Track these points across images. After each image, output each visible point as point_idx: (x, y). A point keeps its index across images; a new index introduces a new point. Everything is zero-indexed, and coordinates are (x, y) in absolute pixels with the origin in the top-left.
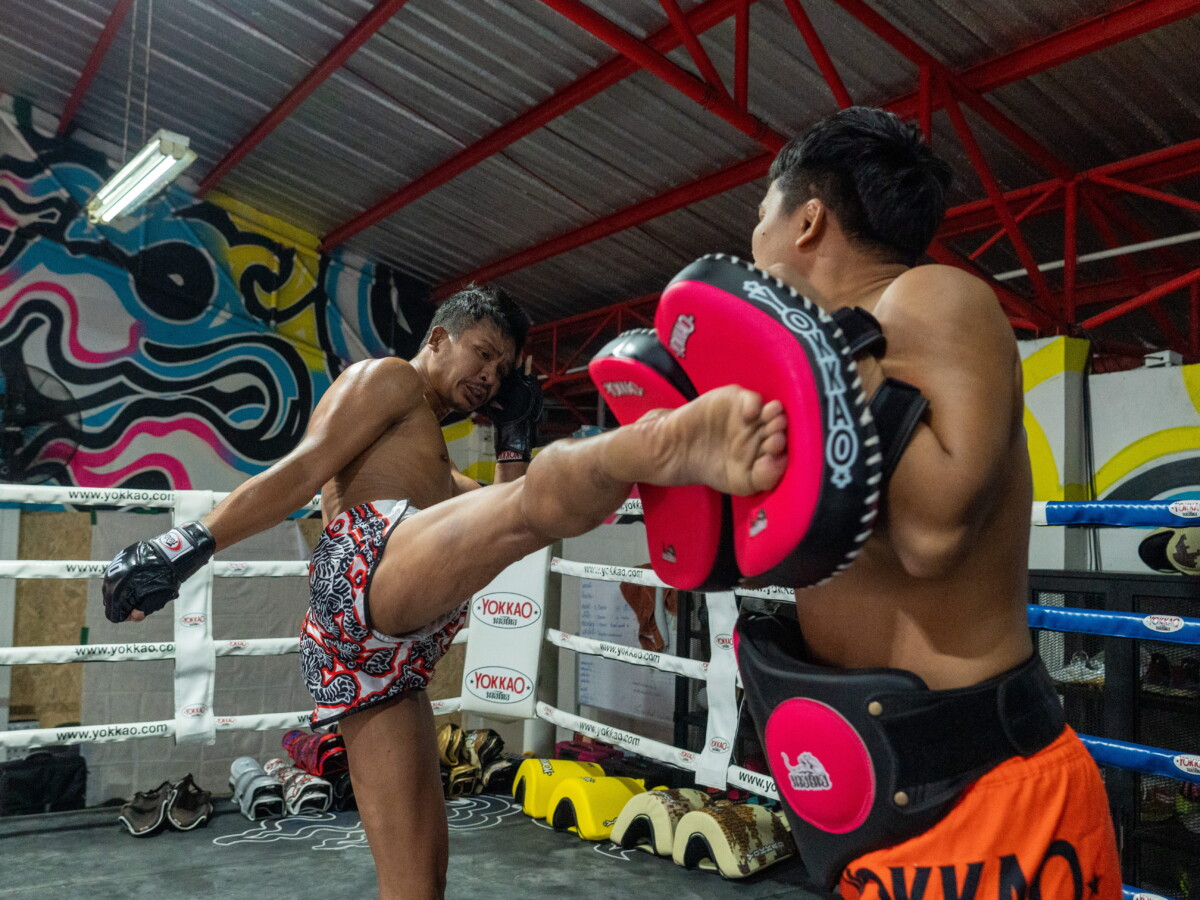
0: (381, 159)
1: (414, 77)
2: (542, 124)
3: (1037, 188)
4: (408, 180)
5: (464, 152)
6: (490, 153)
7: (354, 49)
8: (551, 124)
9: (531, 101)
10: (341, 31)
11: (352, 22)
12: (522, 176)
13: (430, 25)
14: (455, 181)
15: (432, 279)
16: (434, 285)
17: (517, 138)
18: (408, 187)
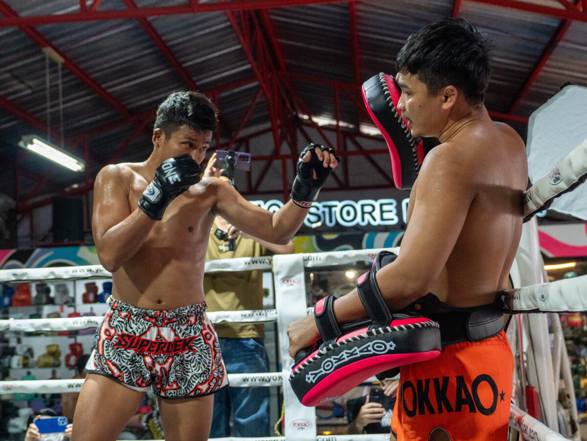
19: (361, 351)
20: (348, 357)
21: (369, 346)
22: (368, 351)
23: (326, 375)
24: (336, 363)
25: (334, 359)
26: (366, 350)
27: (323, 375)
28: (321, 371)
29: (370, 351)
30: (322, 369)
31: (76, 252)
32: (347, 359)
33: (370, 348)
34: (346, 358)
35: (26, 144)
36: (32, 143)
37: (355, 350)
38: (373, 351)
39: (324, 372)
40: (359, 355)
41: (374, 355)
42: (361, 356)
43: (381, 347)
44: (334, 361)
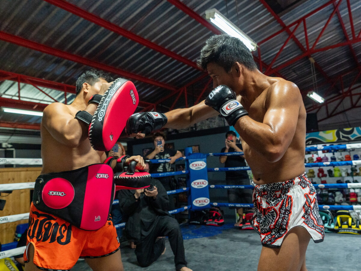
31: (319, 133)
35: (310, 95)
36: (312, 94)
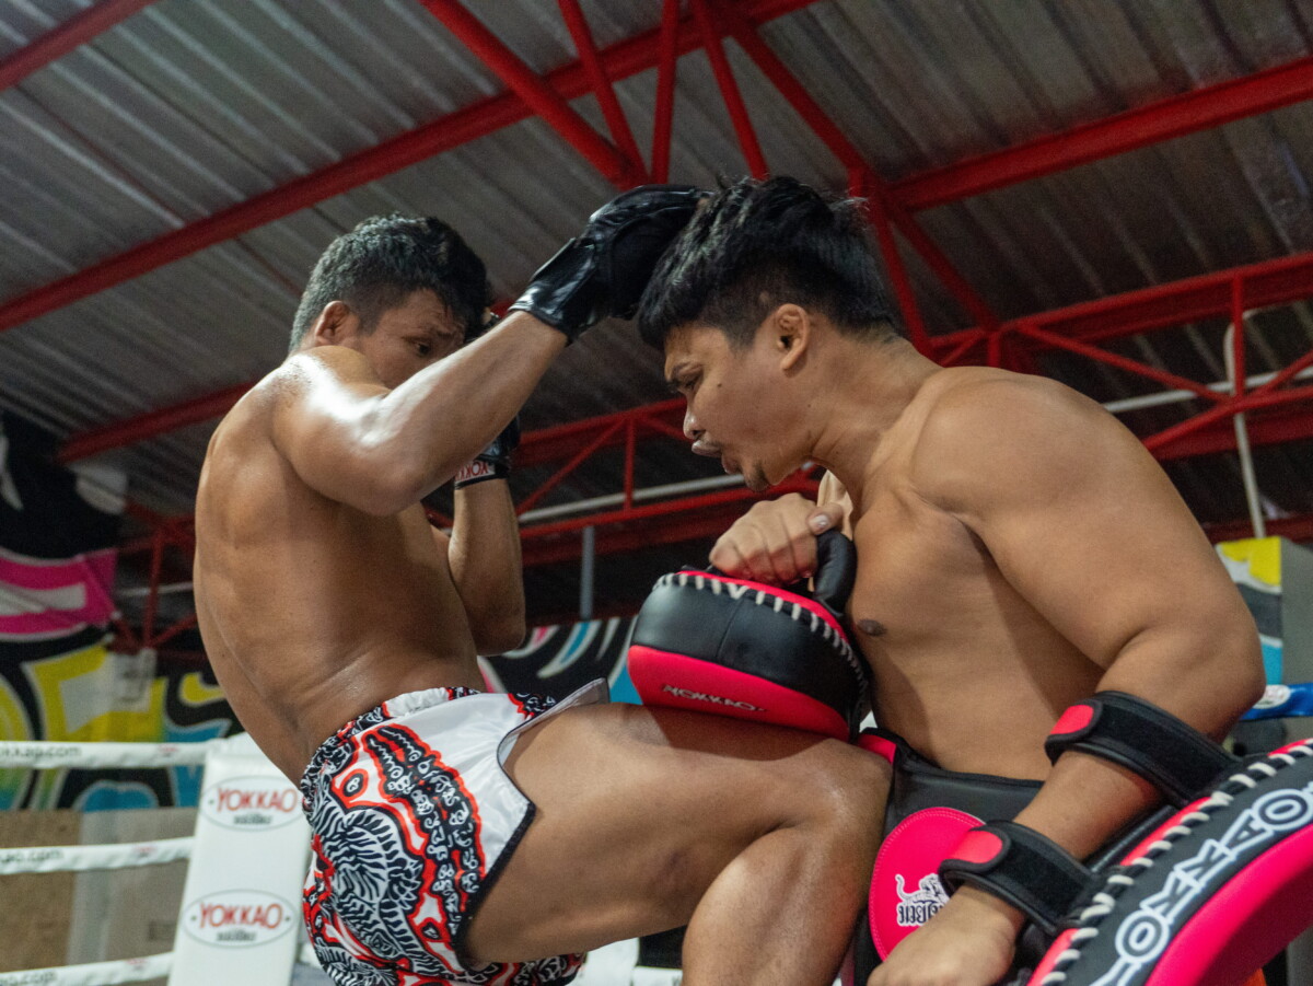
0: (31, 233)
1: (125, 115)
2: (309, 203)
3: (953, 338)
4: (71, 270)
5: (176, 235)
6: (217, 240)
7: (42, 63)
8: (323, 206)
9: (300, 169)
10: (25, 32)
11: (47, 22)
12: (257, 277)
13: (175, 41)
14: (149, 278)
15: (63, 426)
16: (65, 436)
17: (264, 220)
18: (70, 281)
19: (1231, 845)
20: (1197, 878)
21: (1250, 819)
22: (1254, 833)
23: (1150, 968)
24: (1165, 914)
25: (1153, 906)
26: (1245, 834)
27: (1137, 975)
28: (1127, 966)
29: (1262, 831)
30: (1125, 957)
32: (1198, 887)
33: (1257, 824)
34: (1193, 883)
37: (1213, 849)
38: (1270, 830)
39: (1137, 964)
40: (1232, 855)
41: (1280, 837)
42: (1242, 855)
43: (1289, 808)
44: (1156, 914)
